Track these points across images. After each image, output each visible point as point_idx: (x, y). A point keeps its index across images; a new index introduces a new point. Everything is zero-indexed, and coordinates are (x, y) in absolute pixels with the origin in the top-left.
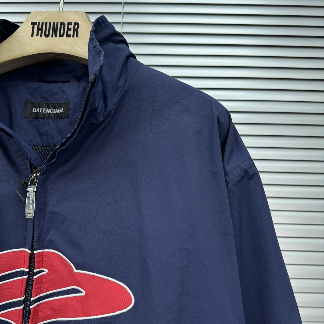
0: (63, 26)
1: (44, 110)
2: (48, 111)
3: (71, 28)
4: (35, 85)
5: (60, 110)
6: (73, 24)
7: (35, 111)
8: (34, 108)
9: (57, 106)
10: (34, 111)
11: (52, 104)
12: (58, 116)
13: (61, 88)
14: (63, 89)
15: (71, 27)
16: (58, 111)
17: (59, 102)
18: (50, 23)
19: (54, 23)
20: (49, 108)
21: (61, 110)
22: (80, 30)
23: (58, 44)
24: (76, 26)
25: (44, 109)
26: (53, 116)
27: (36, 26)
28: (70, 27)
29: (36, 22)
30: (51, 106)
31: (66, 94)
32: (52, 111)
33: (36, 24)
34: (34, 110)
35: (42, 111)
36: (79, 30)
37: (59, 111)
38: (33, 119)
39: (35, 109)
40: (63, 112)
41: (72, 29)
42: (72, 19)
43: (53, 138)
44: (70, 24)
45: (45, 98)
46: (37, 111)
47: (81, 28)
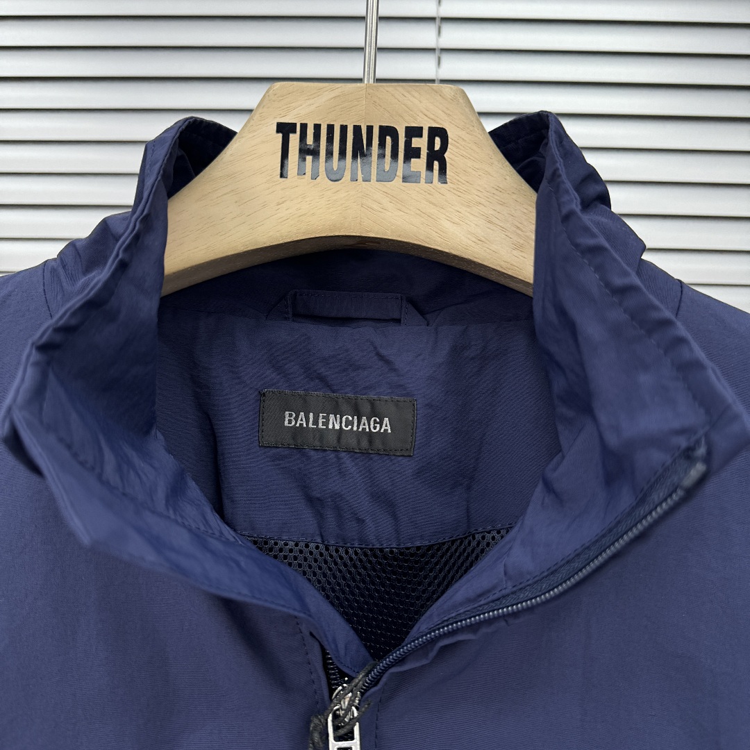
0: (388, 139)
1: (321, 421)
2: (334, 423)
3: (419, 149)
4: (285, 333)
5: (375, 422)
6: (425, 133)
7: (290, 422)
8: (287, 413)
9: (366, 408)
10: (286, 423)
11: (348, 400)
12: (370, 442)
13: (375, 348)
14: (383, 352)
15: (421, 143)
16: (368, 425)
17: (372, 396)
18: (344, 129)
19: (357, 129)
20: (337, 411)
21: (381, 424)
22: (451, 156)
23: (375, 206)
24: (438, 141)
25: (321, 415)
26: (353, 442)
27: (294, 139)
28: (416, 142)
29: (295, 125)
30: (344, 407)
31: (394, 370)
32: (348, 423)
33: (295, 132)
34: (289, 420)
35: (316, 422)
36: (446, 155)
37: (375, 428)
38: (287, 452)
39: (290, 415)
40: (389, 431)
41: (424, 152)
42: (420, 114)
43: (360, 521)
44: (414, 132)
45: (322, 379)
46: (299, 422)
47: (455, 149)
